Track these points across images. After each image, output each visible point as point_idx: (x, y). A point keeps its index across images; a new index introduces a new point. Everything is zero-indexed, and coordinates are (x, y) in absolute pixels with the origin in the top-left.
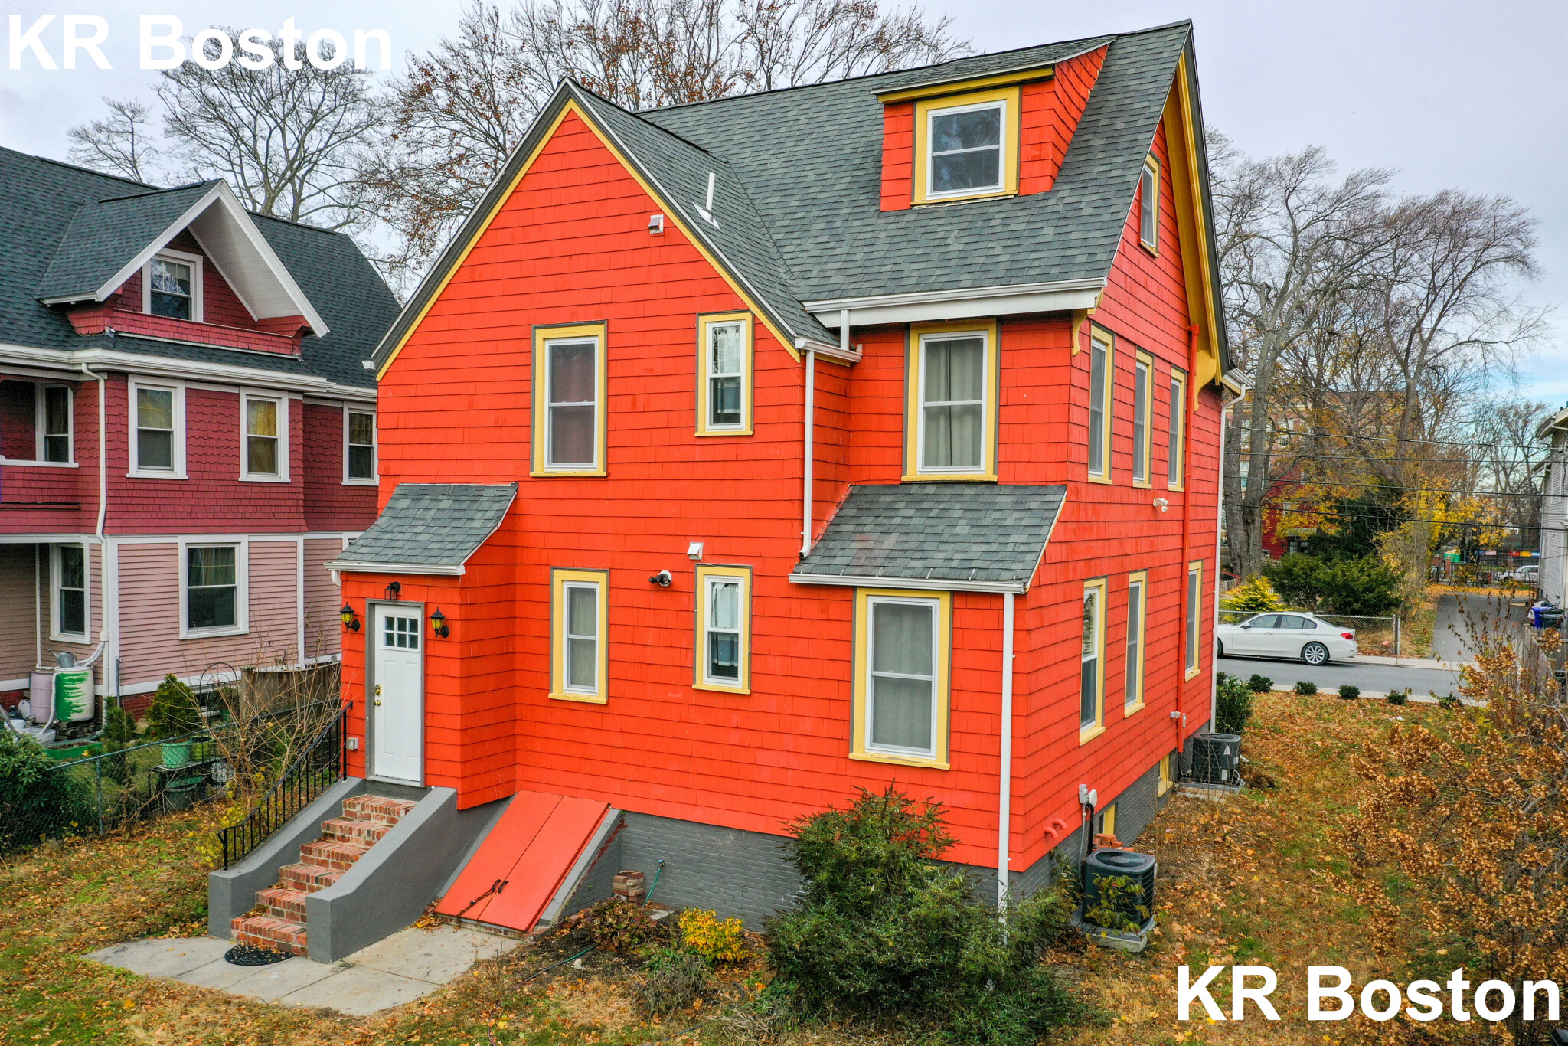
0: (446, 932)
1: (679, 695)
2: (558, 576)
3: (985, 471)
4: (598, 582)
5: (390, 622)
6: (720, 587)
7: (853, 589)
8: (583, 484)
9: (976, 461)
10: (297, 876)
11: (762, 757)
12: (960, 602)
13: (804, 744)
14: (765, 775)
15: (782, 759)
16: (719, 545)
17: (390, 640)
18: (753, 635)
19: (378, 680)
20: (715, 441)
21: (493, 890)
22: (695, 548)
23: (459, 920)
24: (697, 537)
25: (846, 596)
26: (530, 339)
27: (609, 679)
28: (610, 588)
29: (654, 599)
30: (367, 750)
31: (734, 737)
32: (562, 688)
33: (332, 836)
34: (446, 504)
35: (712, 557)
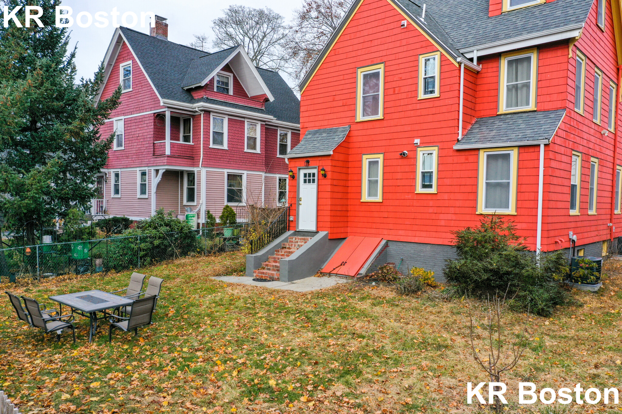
0: (325, 278)
1: (410, 196)
2: (365, 157)
3: (532, 106)
4: (380, 158)
5: (305, 175)
6: (426, 155)
7: (478, 149)
8: (374, 123)
9: (528, 104)
10: (275, 258)
11: (442, 216)
12: (522, 150)
13: (457, 210)
14: (443, 223)
15: (450, 217)
16: (427, 139)
17: (305, 181)
18: (439, 171)
19: (301, 196)
20: (425, 101)
21: (341, 265)
22: (417, 141)
23: (330, 274)
24: (417, 137)
25: (475, 153)
26: (356, 73)
27: (383, 193)
28: (384, 159)
29: (401, 162)
30: (296, 221)
31: (431, 210)
32: (365, 198)
33: (285, 248)
34: (324, 135)
35: (424, 144)
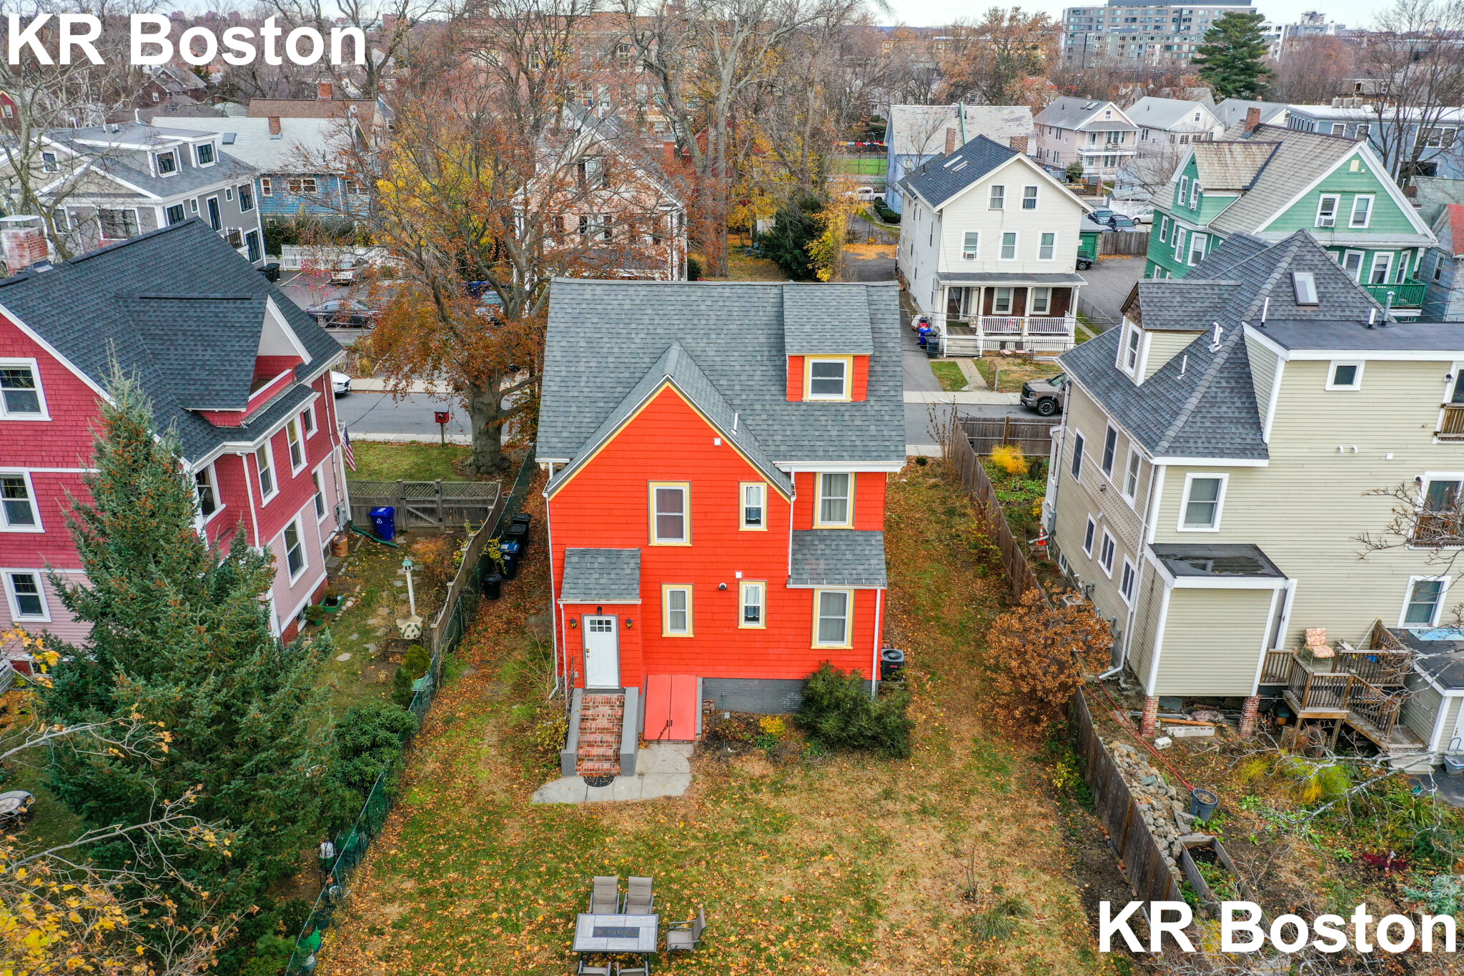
0: (654, 746)
1: (731, 631)
2: (665, 587)
3: (850, 524)
4: (688, 589)
5: (592, 622)
6: (751, 589)
7: (812, 590)
8: (679, 549)
9: (843, 519)
10: (588, 741)
11: (771, 651)
12: (859, 594)
13: (790, 645)
14: (773, 657)
15: (780, 651)
16: (750, 573)
17: (594, 628)
18: (768, 607)
19: (587, 646)
20: (748, 532)
21: (667, 725)
22: (739, 575)
23: (658, 741)
24: (739, 570)
25: (809, 592)
26: (645, 487)
27: (694, 627)
28: (694, 591)
29: (718, 595)
30: (583, 677)
31: (758, 645)
32: (668, 633)
33: (587, 719)
35: (745, 577)
